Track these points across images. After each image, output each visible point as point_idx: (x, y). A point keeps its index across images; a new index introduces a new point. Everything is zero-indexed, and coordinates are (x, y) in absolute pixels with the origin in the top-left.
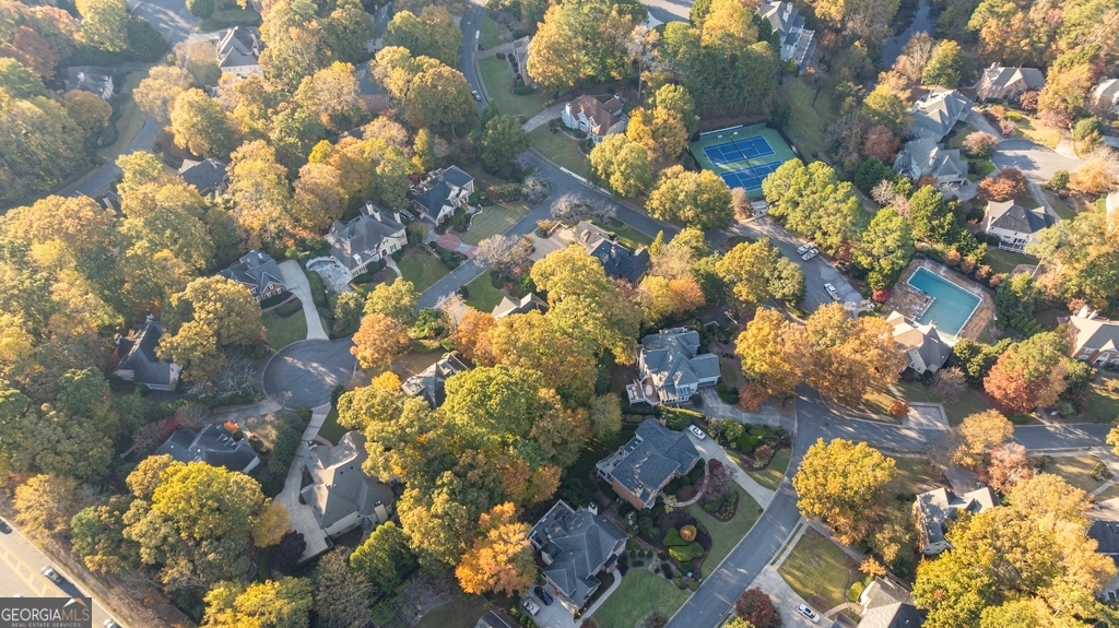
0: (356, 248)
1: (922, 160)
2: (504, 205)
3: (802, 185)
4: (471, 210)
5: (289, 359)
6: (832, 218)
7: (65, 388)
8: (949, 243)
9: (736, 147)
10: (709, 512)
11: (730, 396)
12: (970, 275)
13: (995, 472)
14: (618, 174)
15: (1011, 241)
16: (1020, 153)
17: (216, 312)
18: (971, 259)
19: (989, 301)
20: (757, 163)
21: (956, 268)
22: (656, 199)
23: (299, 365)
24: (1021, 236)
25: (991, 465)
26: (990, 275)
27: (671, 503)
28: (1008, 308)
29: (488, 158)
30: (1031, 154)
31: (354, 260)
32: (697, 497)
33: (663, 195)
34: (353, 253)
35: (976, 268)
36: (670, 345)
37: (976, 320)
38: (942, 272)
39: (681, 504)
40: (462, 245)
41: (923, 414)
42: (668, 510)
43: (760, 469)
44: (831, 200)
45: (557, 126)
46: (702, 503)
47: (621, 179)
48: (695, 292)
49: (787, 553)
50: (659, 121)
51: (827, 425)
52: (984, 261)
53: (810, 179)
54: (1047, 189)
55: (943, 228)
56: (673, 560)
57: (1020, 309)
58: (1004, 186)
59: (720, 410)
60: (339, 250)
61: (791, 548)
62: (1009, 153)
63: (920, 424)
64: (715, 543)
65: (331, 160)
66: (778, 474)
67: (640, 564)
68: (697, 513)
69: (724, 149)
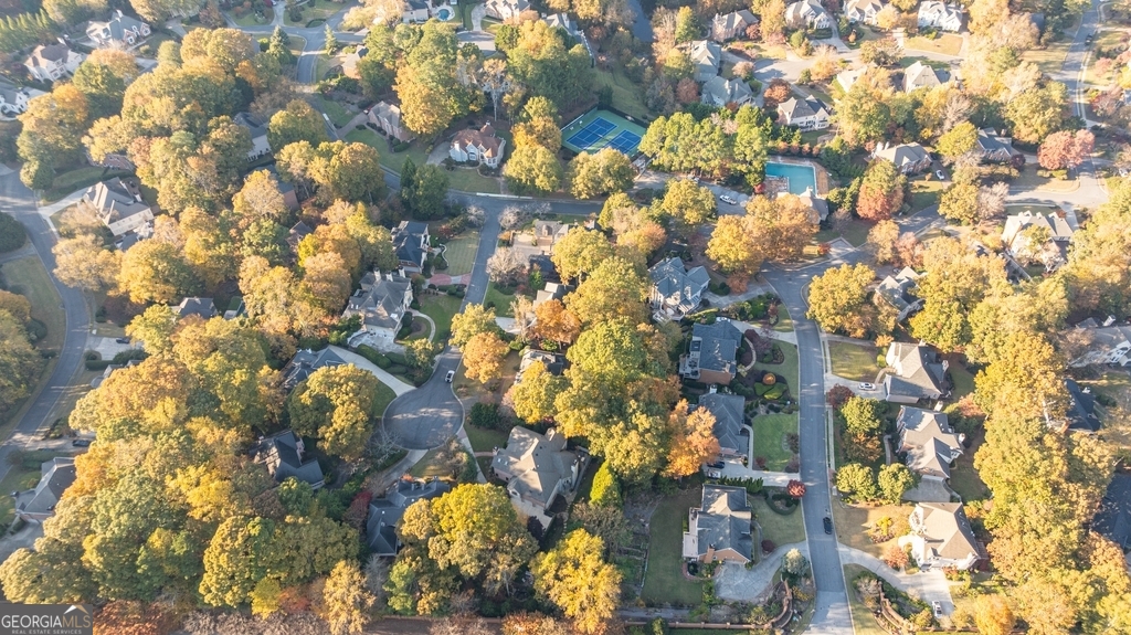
0: (390, 309)
1: (721, 93)
2: (456, 237)
3: (676, 133)
4: (437, 251)
5: (399, 417)
6: (709, 147)
7: (290, 499)
8: (775, 139)
9: (588, 132)
10: (768, 363)
11: (724, 290)
12: (799, 154)
13: (905, 255)
14: (541, 176)
15: (804, 125)
16: (769, 68)
17: (353, 390)
18: (795, 143)
19: (819, 166)
20: (612, 137)
21: (788, 154)
22: (580, 184)
23: (410, 416)
24: (811, 118)
25: (900, 253)
26: (811, 149)
27: (743, 370)
28: (835, 165)
29: (422, 206)
30: (774, 66)
31: (393, 320)
32: (755, 358)
33: (583, 178)
34: (389, 314)
35: (801, 148)
36: (669, 272)
37: (820, 181)
38: (780, 160)
39: (749, 367)
40: (452, 278)
41: (836, 247)
42: (744, 375)
43: (776, 323)
44: (702, 134)
45: (451, 164)
46: (760, 359)
47: (546, 179)
48: (659, 232)
49: (829, 361)
50: (540, 128)
51: (790, 280)
52: (801, 142)
53: (680, 127)
54: (800, 85)
55: (768, 130)
56: (771, 400)
57: (844, 161)
58: (779, 92)
59: (725, 302)
60: (375, 318)
61: (828, 358)
62: (763, 71)
63: (838, 254)
64: (787, 378)
65: (326, 248)
66: (788, 321)
67: (755, 413)
68: (761, 367)
69: (582, 136)
